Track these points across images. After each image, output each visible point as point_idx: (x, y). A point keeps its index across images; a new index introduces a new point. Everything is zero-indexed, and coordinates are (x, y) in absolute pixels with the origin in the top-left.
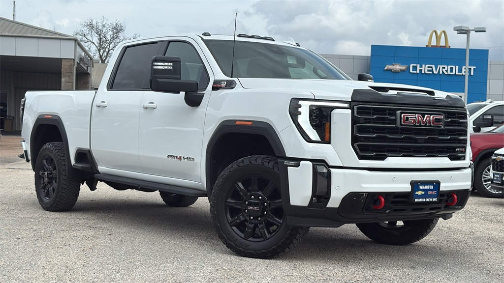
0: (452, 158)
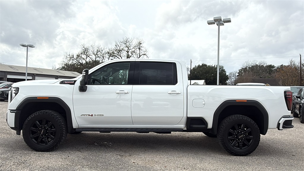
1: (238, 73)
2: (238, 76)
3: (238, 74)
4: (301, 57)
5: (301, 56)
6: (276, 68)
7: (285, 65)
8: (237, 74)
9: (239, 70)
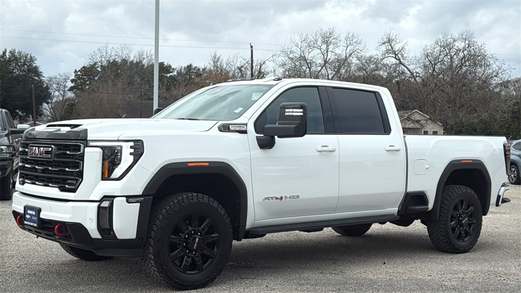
0: (63, 189)
1: (72, 81)
2: (71, 89)
3: (73, 85)
4: (252, 51)
5: (253, 48)
6: (175, 73)
7: (198, 66)
8: (70, 84)
9: (76, 71)
